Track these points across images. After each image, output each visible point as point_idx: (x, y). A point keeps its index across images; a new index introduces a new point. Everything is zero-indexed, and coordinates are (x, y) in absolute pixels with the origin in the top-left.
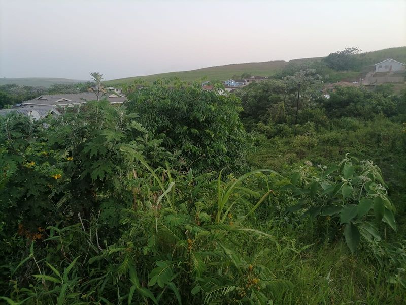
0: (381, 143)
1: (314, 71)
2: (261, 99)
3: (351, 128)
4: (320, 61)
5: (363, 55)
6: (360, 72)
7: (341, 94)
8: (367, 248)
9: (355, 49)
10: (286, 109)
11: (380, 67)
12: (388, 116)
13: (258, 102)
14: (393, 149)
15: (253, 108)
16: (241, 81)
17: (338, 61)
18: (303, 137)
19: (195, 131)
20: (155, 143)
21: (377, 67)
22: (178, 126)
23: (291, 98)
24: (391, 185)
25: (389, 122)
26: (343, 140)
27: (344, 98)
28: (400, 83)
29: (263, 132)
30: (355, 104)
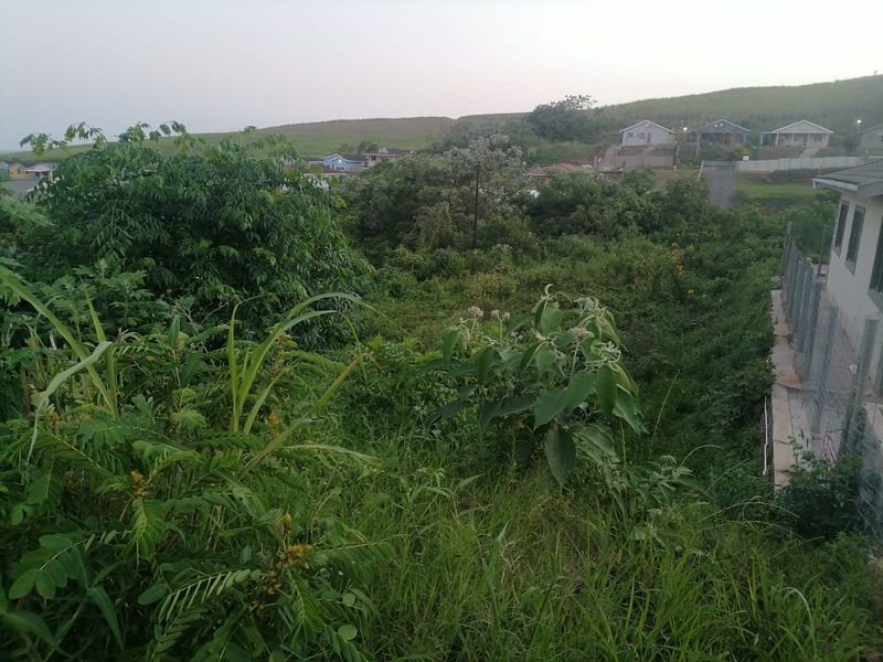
0: (633, 283)
1: (506, 138)
2: (402, 196)
3: (579, 255)
4: (519, 121)
5: (599, 111)
6: (595, 145)
7: (560, 187)
8: (596, 479)
9: (584, 98)
10: (454, 218)
11: (631, 135)
12: (646, 231)
13: (394, 204)
14: (654, 294)
15: (385, 216)
16: (358, 158)
17: (553, 122)
18: (488, 276)
19: (229, 251)
20: (126, 281)
21: (625, 135)
22: (187, 241)
23: (462, 196)
24: (653, 363)
25: (649, 243)
26: (565, 279)
27: (565, 195)
28: (665, 167)
29: (406, 267)
30: (587, 208)
